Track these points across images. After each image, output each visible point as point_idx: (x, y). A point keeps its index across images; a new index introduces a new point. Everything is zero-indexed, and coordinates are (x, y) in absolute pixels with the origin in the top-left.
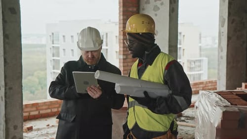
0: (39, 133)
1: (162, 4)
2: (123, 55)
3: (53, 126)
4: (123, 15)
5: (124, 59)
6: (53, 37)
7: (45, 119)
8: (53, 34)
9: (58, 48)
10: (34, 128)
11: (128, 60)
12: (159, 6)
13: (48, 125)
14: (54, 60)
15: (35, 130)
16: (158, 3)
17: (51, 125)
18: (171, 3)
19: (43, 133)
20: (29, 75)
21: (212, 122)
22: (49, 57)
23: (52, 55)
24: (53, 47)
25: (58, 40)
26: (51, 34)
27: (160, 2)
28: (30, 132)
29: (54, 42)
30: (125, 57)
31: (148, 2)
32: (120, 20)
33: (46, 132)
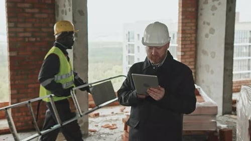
0: (104, 119)
1: (219, 4)
2: (182, 52)
3: (116, 114)
4: (182, 15)
5: (182, 55)
6: (129, 36)
7: (111, 107)
8: (129, 33)
9: (133, 45)
10: (100, 114)
11: (186, 57)
12: (217, 6)
13: (113, 113)
14: (129, 56)
15: (101, 116)
16: (216, 3)
17: (115, 113)
18: (228, 2)
19: (108, 119)
20: (109, 69)
21: (247, 115)
22: (125, 53)
23: (127, 52)
24: (129, 44)
25: (133, 38)
26: (127, 33)
27: (218, 2)
28: (97, 117)
29: (130, 40)
30: (183, 54)
31: (206, 2)
32: (179, 20)
33: (110, 118)
